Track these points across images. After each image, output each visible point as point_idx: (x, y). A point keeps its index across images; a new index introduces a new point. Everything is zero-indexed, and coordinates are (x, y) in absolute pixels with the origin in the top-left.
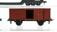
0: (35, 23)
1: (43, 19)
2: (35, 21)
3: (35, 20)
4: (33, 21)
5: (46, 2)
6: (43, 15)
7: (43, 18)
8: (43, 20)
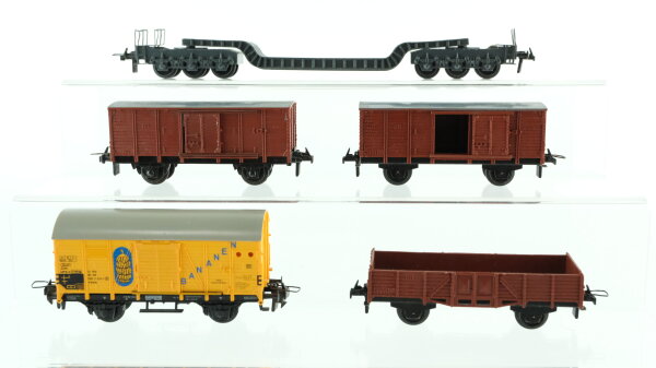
0: (475, 172)
1: (511, 157)
2: (475, 162)
3: (475, 158)
4: (465, 162)
5: (532, 57)
6: (514, 139)
7: (513, 152)
8: (513, 160)
